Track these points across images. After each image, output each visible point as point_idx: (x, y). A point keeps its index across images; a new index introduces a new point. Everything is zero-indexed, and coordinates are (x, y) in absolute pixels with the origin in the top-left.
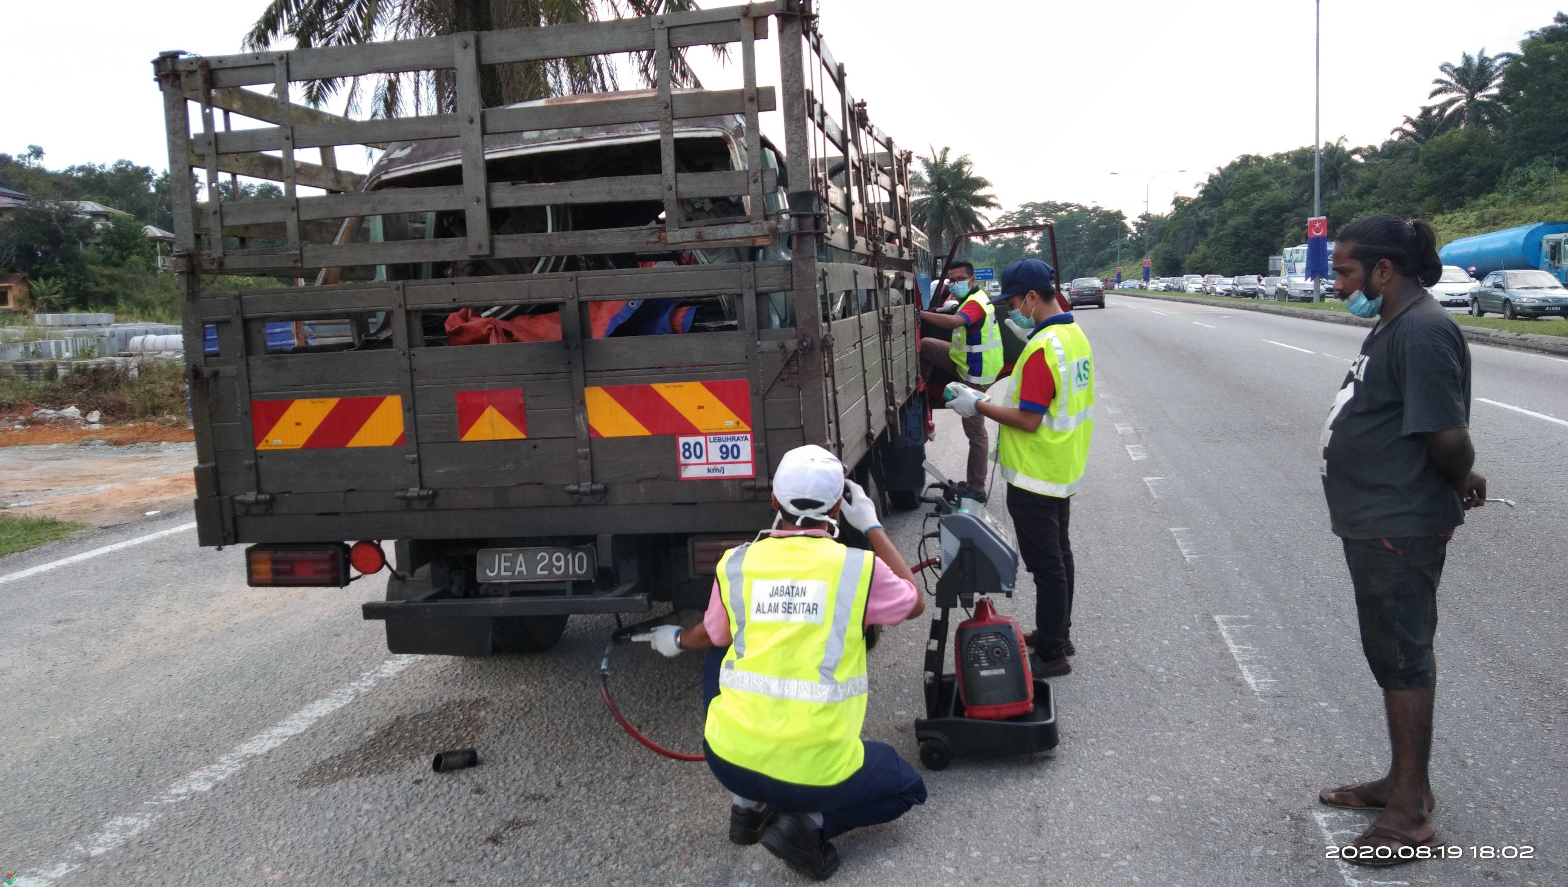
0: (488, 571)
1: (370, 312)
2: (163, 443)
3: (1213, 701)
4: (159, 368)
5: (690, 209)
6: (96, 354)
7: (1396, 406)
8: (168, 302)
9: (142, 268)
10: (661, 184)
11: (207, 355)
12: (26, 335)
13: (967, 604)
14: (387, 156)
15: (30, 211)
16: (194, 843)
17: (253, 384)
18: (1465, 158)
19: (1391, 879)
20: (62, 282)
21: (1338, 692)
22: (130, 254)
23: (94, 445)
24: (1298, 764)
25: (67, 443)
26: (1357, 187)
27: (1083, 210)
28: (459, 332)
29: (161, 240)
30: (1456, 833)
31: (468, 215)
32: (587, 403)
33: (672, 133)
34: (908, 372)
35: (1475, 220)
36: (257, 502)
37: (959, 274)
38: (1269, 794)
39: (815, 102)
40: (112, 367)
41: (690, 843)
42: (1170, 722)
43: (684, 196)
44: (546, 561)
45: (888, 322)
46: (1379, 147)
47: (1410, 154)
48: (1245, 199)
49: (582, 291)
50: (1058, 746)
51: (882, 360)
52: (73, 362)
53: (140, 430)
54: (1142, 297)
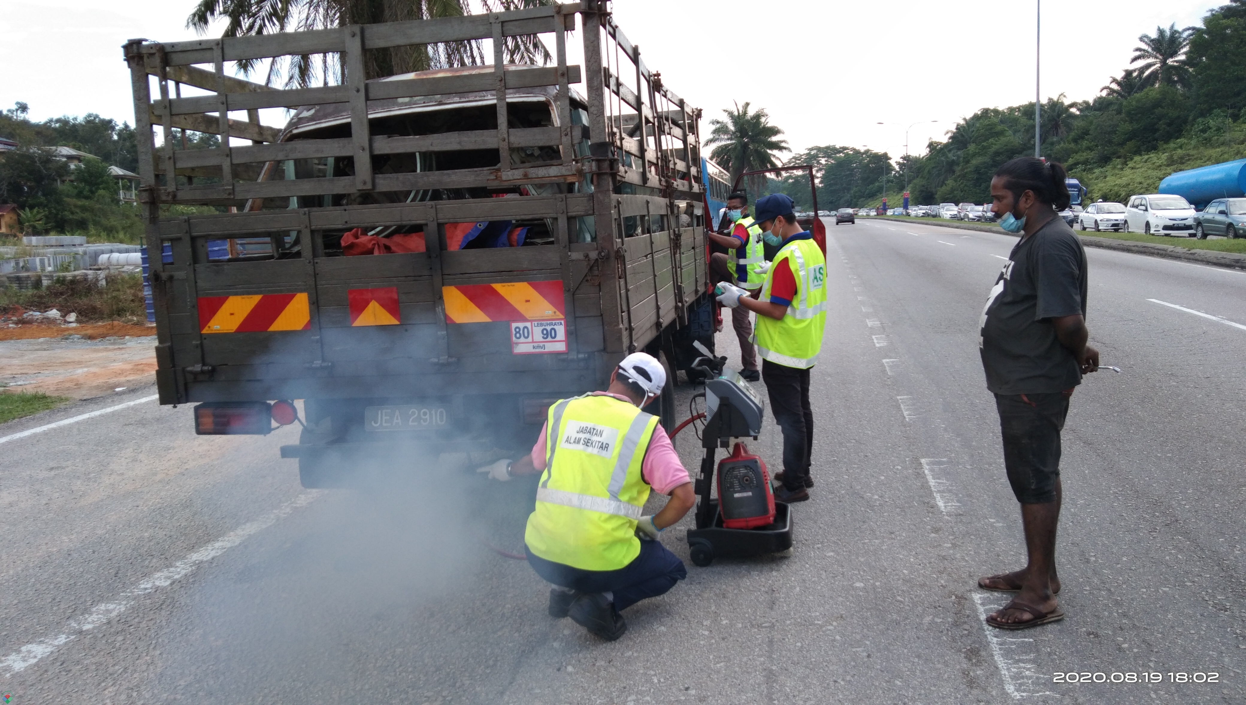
0: (373, 423)
1: (284, 231)
2: (127, 337)
3: (911, 519)
4: (123, 279)
5: (523, 155)
6: (72, 268)
7: (1032, 298)
8: (129, 227)
9: (108, 200)
10: (497, 137)
11: (164, 264)
12: (16, 253)
13: (725, 445)
14: (297, 115)
15: (18, 154)
16: (158, 621)
17: (198, 284)
18: (1159, 111)
19: (1021, 637)
20: (44, 211)
21: (1004, 512)
22: (98, 189)
23: (73, 339)
24: (967, 561)
25: (52, 338)
26: (1073, 134)
27: (857, 152)
28: (351, 246)
29: (122, 177)
30: (1073, 607)
31: (355, 159)
32: (445, 298)
33: (505, 99)
34: (696, 278)
35: (1166, 160)
36: (202, 372)
37: (734, 204)
38: (942, 582)
39: (611, 76)
40: (85, 278)
41: (520, 617)
42: (878, 533)
43: (514, 146)
44: (416, 415)
45: (677, 240)
46: (1091, 102)
47: (1116, 107)
48: (985, 144)
49: (440, 215)
50: (791, 549)
51: (673, 268)
52: (55, 275)
53: (109, 327)
54: (902, 221)
